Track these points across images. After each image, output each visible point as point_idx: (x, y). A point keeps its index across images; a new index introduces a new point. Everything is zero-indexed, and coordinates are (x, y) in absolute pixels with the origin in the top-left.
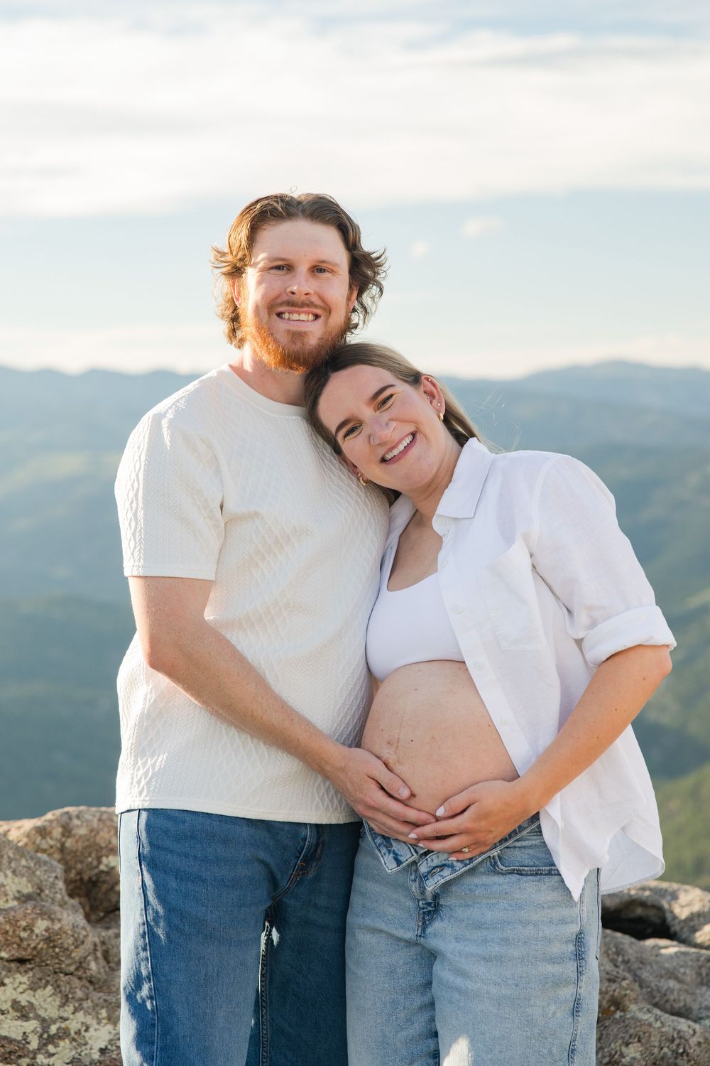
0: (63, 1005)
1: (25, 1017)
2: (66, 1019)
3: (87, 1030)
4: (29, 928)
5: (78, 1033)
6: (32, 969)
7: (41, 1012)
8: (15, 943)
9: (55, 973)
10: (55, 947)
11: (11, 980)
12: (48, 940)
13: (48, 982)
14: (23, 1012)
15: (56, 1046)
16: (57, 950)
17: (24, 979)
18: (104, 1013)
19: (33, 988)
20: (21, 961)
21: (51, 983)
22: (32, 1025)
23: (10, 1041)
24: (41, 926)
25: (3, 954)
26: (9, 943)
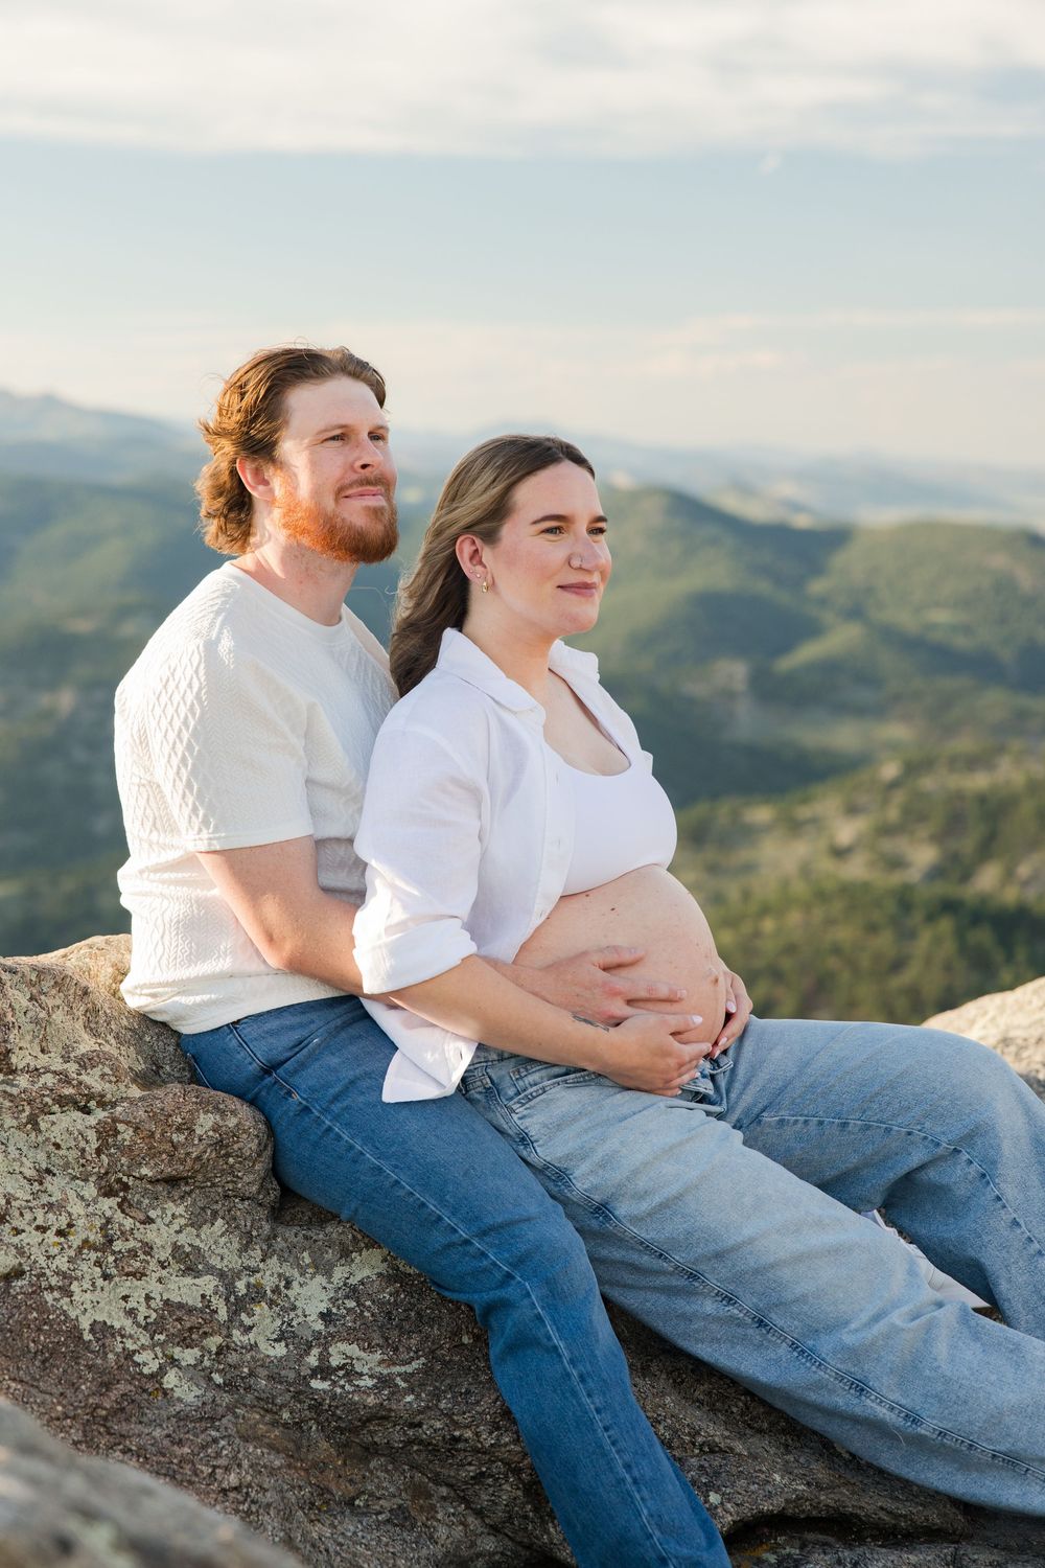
0: (244, 1248)
1: (190, 1270)
2: (255, 1271)
3: (288, 1285)
4: (187, 1127)
5: (276, 1290)
6: (189, 1193)
7: (215, 1261)
8: (164, 1152)
9: (226, 1197)
10: (228, 1155)
11: (159, 1212)
12: (219, 1144)
13: (215, 1214)
14: (190, 1262)
15: (251, 1314)
16: (231, 1160)
17: (180, 1210)
18: (307, 1258)
19: (196, 1224)
20: (172, 1181)
21: (221, 1213)
22: (208, 1283)
23: (190, 1310)
24: (205, 1122)
25: (145, 1171)
26: (153, 1154)
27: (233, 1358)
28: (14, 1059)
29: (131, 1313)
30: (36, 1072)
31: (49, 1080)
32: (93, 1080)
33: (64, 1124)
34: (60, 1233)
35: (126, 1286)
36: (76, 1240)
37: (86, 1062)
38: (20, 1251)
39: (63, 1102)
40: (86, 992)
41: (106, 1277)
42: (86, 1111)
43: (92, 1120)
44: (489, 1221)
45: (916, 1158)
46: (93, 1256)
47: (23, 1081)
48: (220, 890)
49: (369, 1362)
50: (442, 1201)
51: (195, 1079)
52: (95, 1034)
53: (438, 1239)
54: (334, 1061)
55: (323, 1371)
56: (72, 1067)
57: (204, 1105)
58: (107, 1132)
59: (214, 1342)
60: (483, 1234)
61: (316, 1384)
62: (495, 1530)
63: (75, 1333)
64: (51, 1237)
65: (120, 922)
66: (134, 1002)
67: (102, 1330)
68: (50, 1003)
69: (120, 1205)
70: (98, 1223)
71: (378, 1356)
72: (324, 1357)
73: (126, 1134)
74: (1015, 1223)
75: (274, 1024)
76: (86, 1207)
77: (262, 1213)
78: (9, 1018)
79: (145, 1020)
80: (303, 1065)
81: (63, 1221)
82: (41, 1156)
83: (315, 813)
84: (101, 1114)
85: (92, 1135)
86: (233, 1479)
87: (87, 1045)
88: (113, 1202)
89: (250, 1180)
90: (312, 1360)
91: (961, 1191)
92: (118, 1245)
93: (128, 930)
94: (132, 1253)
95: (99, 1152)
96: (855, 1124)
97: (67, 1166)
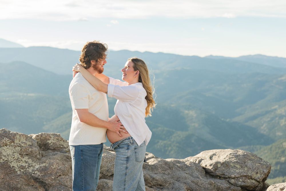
0: (32, 162)
1: (26, 163)
2: (32, 164)
4: (28, 150)
5: (34, 166)
7: (29, 163)
10: (32, 153)
11: (25, 157)
14: (26, 162)
15: (30, 168)
18: (38, 163)
19: (28, 159)
20: (27, 155)
21: (31, 158)
24: (30, 149)
25: (24, 153)
26: (25, 152)
27: (26, 171)
29: (18, 166)
30: (17, 143)
31: (18, 144)
32: (23, 145)
33: (18, 149)
34: (13, 158)
35: (18, 163)
36: (14, 159)
37: (23, 143)
38: (8, 159)
39: (18, 146)
41: (16, 162)
42: (21, 147)
46: (16, 160)
47: (15, 144)
49: (39, 173)
55: (34, 174)
56: (21, 143)
58: (21, 150)
59: (25, 169)
61: (33, 175)
63: (10, 167)
64: (12, 158)
67: (13, 167)
68: (21, 137)
69: (21, 156)
70: (17, 157)
71: (40, 173)
72: (35, 172)
73: (23, 150)
76: (17, 155)
78: (16, 138)
81: (14, 157)
86: (17, 181)
87: (24, 141)
88: (20, 156)
90: (33, 172)
92: (19, 160)
94: (20, 160)
97: (17, 152)
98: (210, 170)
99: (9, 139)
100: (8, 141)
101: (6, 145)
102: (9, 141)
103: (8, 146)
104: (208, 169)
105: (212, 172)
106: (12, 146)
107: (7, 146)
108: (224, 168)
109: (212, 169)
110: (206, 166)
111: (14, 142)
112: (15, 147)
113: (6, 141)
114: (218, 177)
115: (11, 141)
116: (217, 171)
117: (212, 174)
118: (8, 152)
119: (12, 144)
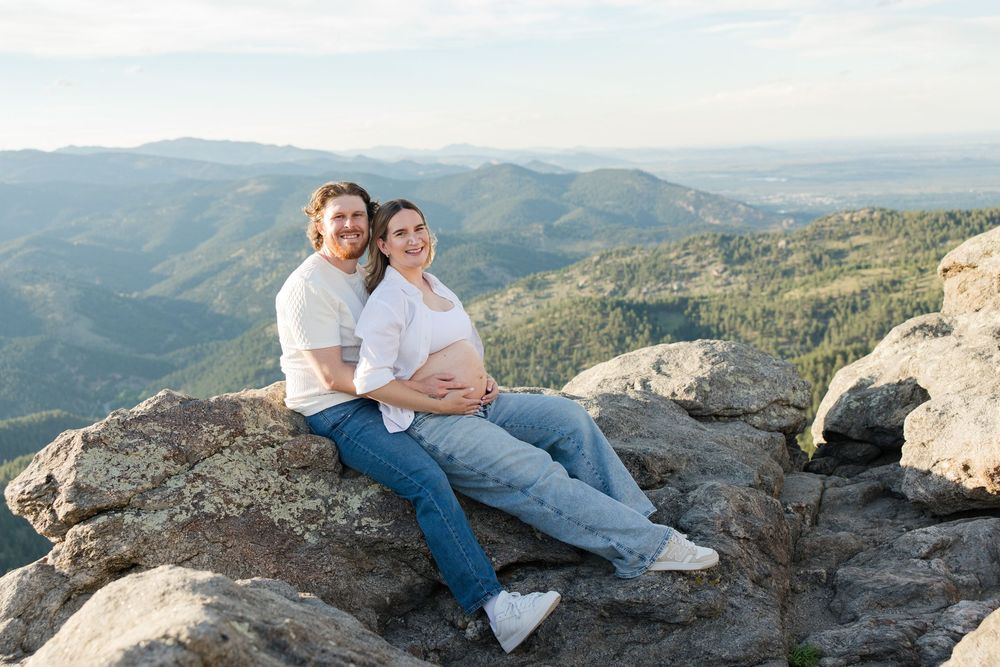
0: (331, 488)
1: (312, 497)
2: (335, 495)
3: (347, 499)
4: (308, 449)
5: (342, 501)
6: (310, 471)
7: (321, 494)
8: (301, 458)
9: (323, 471)
10: (323, 457)
11: (300, 479)
12: (319, 454)
13: (320, 477)
14: (312, 495)
15: (334, 510)
16: (324, 459)
17: (308, 477)
18: (353, 489)
19: (313, 482)
20: (304, 468)
21: (322, 477)
22: (318, 501)
23: (312, 511)
24: (314, 447)
25: (294, 465)
26: (297, 459)
27: (328, 526)
28: (246, 432)
29: (292, 514)
30: (254, 435)
31: (259, 437)
32: (275, 436)
33: (265, 452)
34: (266, 490)
35: (290, 505)
36: (271, 491)
37: (273, 429)
38: (252, 498)
39: (264, 444)
40: (271, 405)
41: (283, 503)
42: (273, 447)
43: (275, 450)
44: (412, 469)
45: (555, 438)
46: (278, 496)
47: (250, 439)
48: (313, 365)
49: (375, 523)
50: (397, 466)
51: (311, 432)
52: (275, 419)
53: (396, 478)
54: (356, 421)
55: (360, 528)
56: (267, 432)
57: (314, 441)
58: (280, 454)
59: (321, 521)
60: (411, 474)
61: (357, 532)
62: (421, 575)
63: (273, 524)
64: (263, 491)
65: (282, 377)
66: (290, 405)
67: (282, 522)
69: (286, 478)
70: (279, 485)
71: (378, 521)
72: (360, 523)
73: (287, 453)
74: (589, 463)
75: (335, 411)
76: (274, 479)
77: (337, 475)
78: (244, 417)
79: (293, 412)
80: (346, 424)
81: (267, 486)
82: (258, 464)
83: (342, 337)
84: (278, 447)
85: (275, 455)
86: (329, 569)
87: (272, 423)
88: (284, 477)
89: (331, 465)
90: (356, 524)
91: (571, 452)
92: (286, 492)
93: (285, 379)
94: (292, 494)
95: (278, 460)
96: (536, 427)
97: (267, 466)
98: (692, 403)
99: (221, 427)
100: (220, 432)
101: (220, 450)
102: (227, 432)
103: (227, 452)
104: (685, 400)
105: (699, 408)
106: (241, 449)
107: (221, 453)
108: (721, 393)
109: (696, 398)
110: (674, 394)
111: (242, 433)
112: (254, 452)
113: (215, 433)
114: (714, 419)
115: (232, 430)
116: (709, 401)
117: (699, 412)
118: (237, 472)
119: (239, 440)
